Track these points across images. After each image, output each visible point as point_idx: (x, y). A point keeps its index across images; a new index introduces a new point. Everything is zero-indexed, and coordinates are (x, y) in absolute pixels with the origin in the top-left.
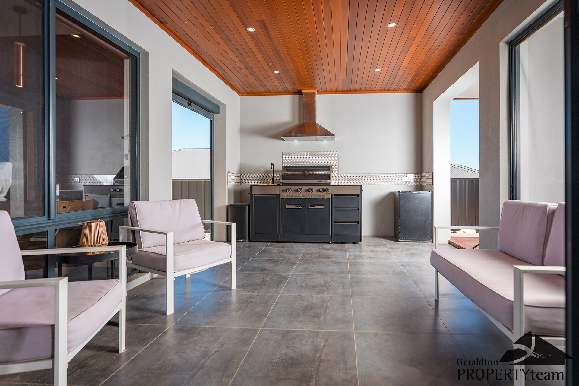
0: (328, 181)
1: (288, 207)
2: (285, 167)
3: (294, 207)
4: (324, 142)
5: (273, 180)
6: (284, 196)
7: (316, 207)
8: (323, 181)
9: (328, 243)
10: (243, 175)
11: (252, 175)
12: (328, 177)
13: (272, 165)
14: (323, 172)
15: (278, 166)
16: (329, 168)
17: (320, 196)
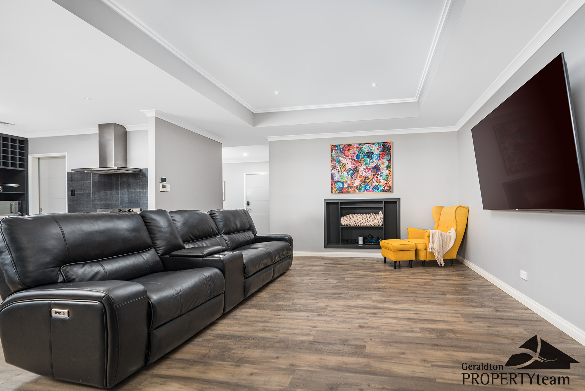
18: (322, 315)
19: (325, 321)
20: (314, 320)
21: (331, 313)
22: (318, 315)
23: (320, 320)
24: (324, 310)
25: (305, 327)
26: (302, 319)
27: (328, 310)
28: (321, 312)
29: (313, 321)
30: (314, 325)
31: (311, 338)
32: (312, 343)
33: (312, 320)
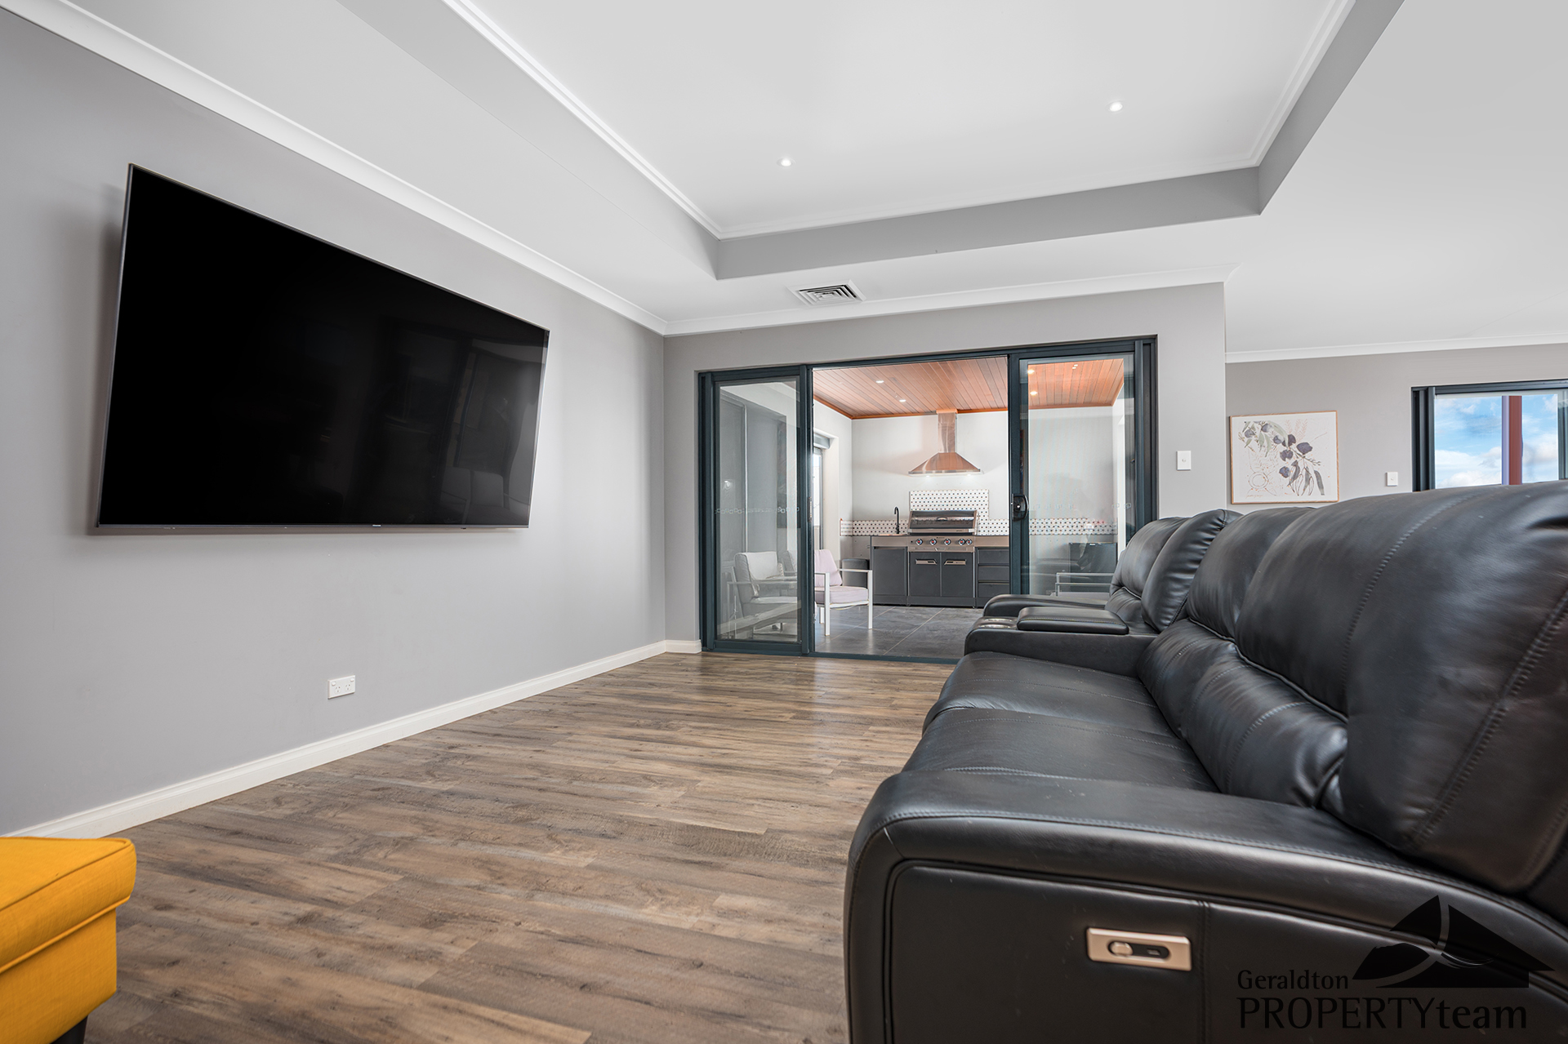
0: (970, 531)
1: (918, 562)
2: (914, 514)
3: (926, 562)
4: (968, 477)
5: (898, 529)
6: (911, 548)
7: (955, 563)
8: (964, 531)
9: (971, 607)
10: (856, 522)
11: (868, 522)
12: (970, 524)
13: (897, 509)
14: (967, 518)
15: (905, 512)
16: (972, 514)
17: (959, 548)
18: (850, 758)
19: (845, 748)
20: (867, 751)
21: (826, 761)
22: (857, 759)
23: (855, 749)
24: (842, 768)
25: (884, 741)
26: (895, 753)
27: (832, 768)
28: (851, 765)
29: (869, 748)
30: (868, 744)
31: (871, 728)
32: (871, 724)
33: (872, 751)
